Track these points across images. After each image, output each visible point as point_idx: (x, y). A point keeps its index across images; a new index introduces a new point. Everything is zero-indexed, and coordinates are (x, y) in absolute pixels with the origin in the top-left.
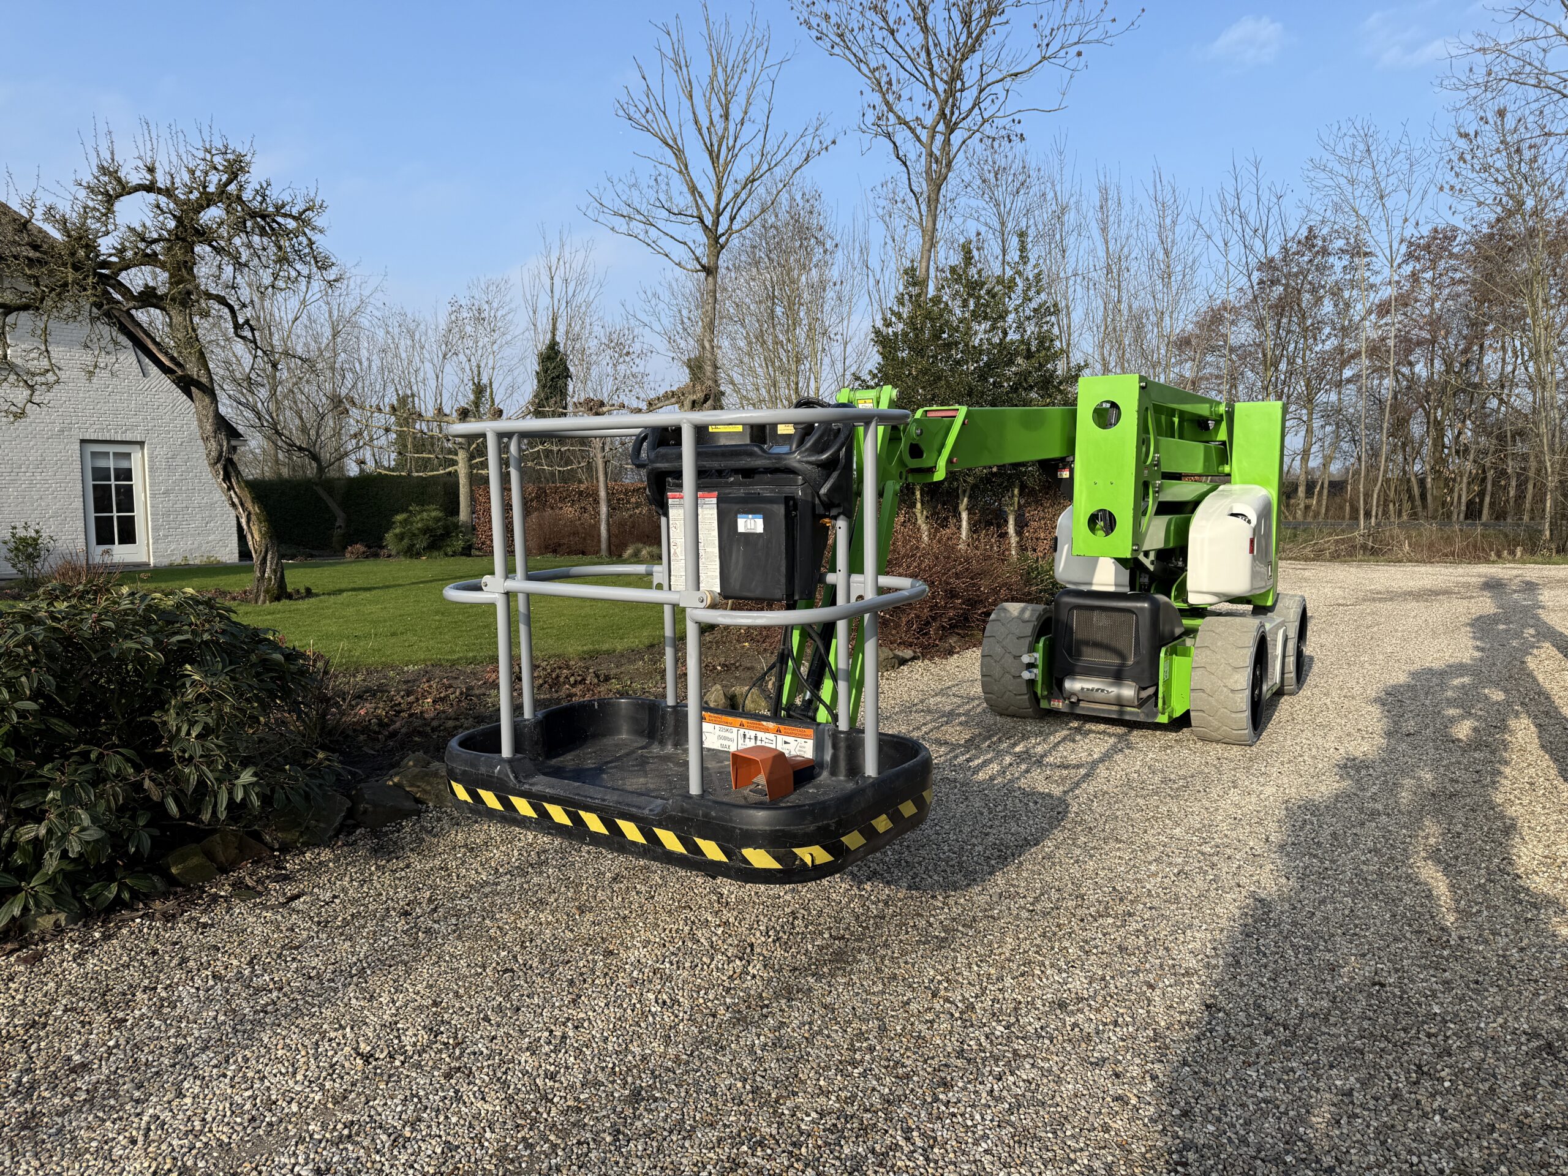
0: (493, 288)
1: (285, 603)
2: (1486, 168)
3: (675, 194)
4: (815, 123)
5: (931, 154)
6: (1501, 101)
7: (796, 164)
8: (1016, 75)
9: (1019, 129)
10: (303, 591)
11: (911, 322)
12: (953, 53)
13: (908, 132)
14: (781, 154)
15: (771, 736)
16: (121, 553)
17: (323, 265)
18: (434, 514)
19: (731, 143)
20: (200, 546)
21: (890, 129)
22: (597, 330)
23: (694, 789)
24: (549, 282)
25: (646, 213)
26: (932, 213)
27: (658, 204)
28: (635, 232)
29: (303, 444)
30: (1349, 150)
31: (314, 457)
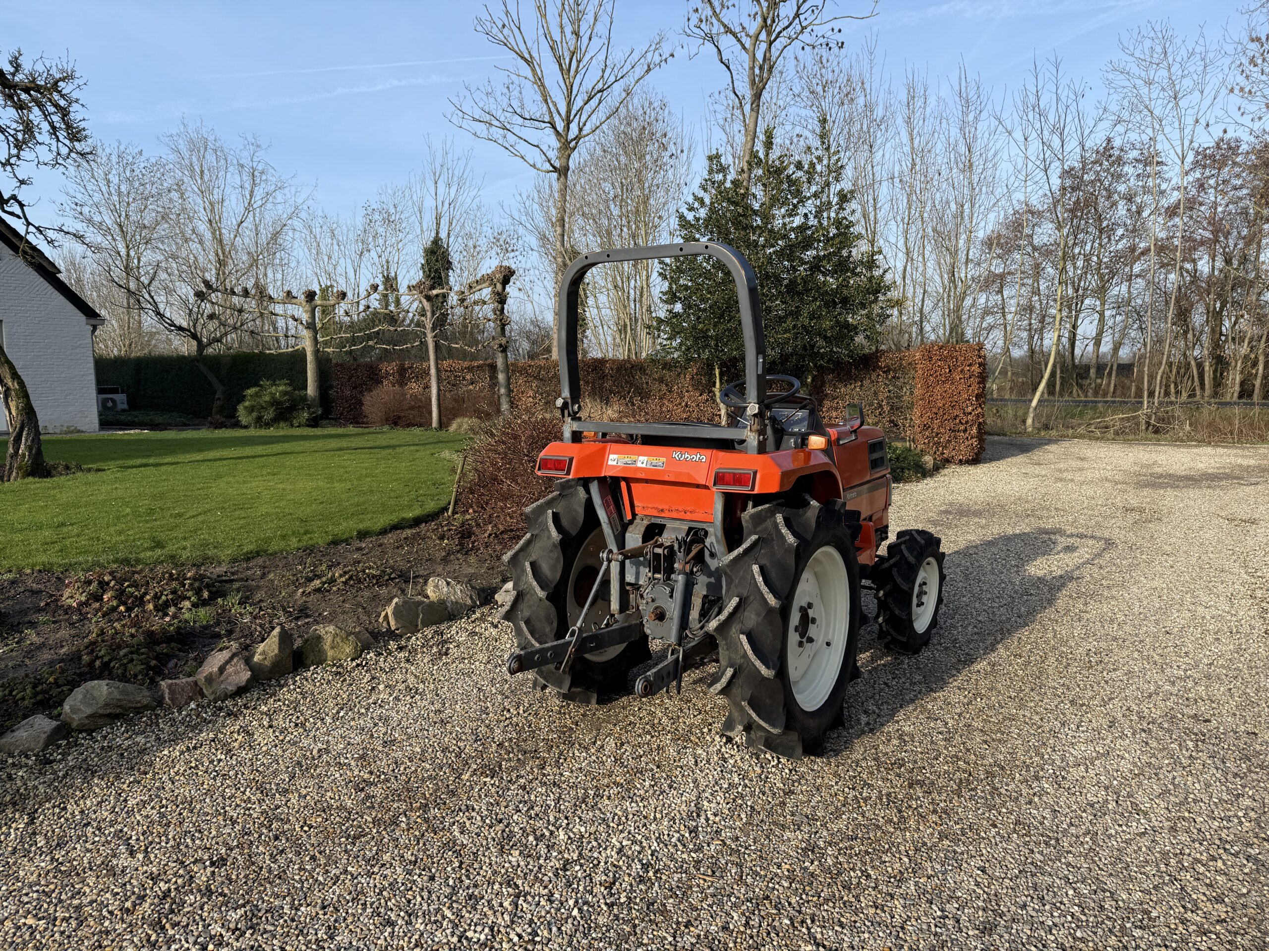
0: (399, 194)
1: (43, 479)
3: (527, 100)
5: (754, 59)
7: (638, 76)
11: (713, 208)
13: (734, 40)
18: (282, 388)
19: (580, 56)
20: (59, 417)
21: (715, 35)
24: (433, 185)
25: (502, 119)
26: (754, 114)
27: (510, 110)
28: (495, 136)
29: (185, 324)
30: (1147, 52)
31: (194, 336)
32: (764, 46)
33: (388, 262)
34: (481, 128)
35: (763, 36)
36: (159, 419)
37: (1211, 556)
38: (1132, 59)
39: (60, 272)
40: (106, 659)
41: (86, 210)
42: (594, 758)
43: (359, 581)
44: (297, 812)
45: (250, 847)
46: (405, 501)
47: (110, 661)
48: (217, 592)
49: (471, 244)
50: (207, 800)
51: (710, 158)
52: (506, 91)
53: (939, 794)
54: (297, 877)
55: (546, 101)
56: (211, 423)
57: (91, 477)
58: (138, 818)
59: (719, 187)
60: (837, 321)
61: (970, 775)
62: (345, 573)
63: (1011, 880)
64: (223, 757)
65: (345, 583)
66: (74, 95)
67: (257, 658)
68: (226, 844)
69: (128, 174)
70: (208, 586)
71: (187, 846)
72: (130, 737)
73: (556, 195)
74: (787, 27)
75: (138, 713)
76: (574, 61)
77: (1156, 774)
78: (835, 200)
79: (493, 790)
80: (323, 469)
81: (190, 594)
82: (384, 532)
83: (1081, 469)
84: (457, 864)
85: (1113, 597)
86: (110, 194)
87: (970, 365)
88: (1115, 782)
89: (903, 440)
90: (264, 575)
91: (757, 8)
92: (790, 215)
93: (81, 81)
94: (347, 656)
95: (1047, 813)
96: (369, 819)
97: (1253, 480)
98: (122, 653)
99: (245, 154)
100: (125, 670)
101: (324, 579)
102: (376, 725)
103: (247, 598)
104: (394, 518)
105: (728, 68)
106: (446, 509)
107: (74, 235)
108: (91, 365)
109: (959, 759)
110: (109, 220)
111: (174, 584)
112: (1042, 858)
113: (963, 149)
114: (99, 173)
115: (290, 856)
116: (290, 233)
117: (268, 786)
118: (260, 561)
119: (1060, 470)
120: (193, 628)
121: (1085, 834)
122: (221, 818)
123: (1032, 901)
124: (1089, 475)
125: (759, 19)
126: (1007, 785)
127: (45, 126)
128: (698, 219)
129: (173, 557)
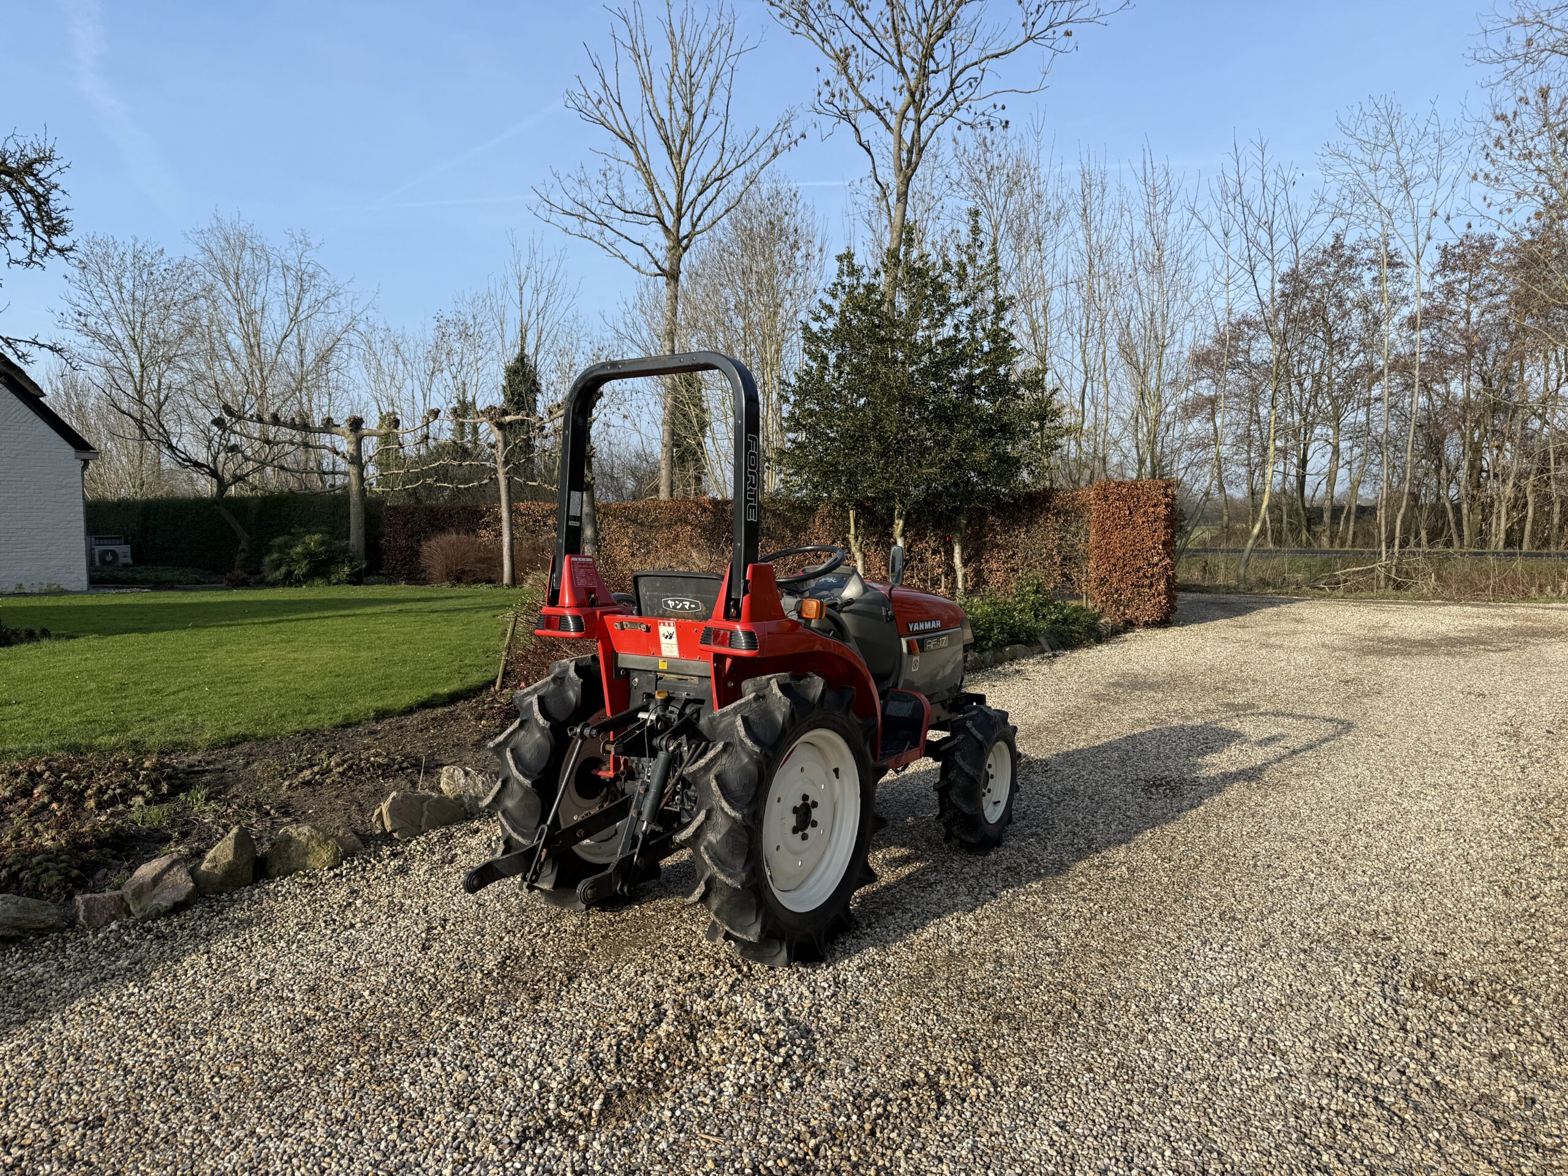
0: (479, 302)
2: (1526, 155)
5: (900, 142)
6: (1542, 78)
7: (762, 161)
8: (997, 56)
11: (844, 317)
20: (39, 573)
21: (850, 111)
24: (517, 292)
25: (598, 212)
26: (900, 205)
27: (608, 201)
28: (590, 233)
29: (201, 460)
30: (1371, 133)
31: (214, 473)
32: (912, 125)
33: (464, 384)
34: (572, 223)
35: (911, 113)
36: (167, 575)
37: (1433, 736)
38: (1353, 141)
39: (44, 395)
40: (15, 868)
41: (91, 321)
42: (604, 989)
43: (361, 772)
44: (212, 1059)
45: (139, 1103)
46: (442, 674)
47: (20, 870)
48: (182, 785)
49: (566, 361)
50: (101, 1045)
51: (840, 259)
52: (602, 178)
53: (1029, 1031)
54: (188, 1142)
55: (652, 190)
56: (230, 580)
57: (58, 645)
58: (8, 1067)
59: (851, 292)
60: (994, 454)
61: (1074, 1007)
62: (344, 761)
63: (1095, 1138)
64: (136, 990)
65: (342, 774)
66: (54, 180)
67: (205, 866)
68: (109, 1099)
69: (145, 277)
70: (169, 778)
71: (60, 1103)
72: (25, 966)
73: (664, 302)
74: (938, 104)
75: (41, 936)
76: (686, 143)
77: (1307, 1005)
78: (991, 308)
79: (467, 1030)
80: (353, 634)
81: (143, 788)
82: (409, 711)
83: (1294, 633)
84: (396, 1123)
85: (1300, 787)
86: (123, 301)
87: (1155, 505)
88: (1254, 1015)
89: (1078, 597)
90: (248, 764)
91: (903, 81)
92: (936, 326)
93: (62, 163)
94: (324, 864)
95: (1160, 1055)
96: (301, 1067)
97: (1504, 645)
98: (34, 860)
99: (293, 253)
100: (37, 882)
101: (316, 769)
102: (339, 949)
103: (219, 792)
104: (423, 694)
105: (868, 151)
106: (493, 683)
107: (51, 348)
108: (80, 509)
109: (1064, 987)
110: (120, 333)
111: (125, 776)
112: (1141, 1110)
113: (1150, 247)
114: (110, 276)
115: (187, 1114)
116: (346, 350)
117: (182, 1027)
118: (246, 747)
119: (1268, 635)
120: (139, 830)
121: (1202, 1080)
122: (111, 1067)
123: (1116, 1165)
124: (1302, 641)
125: (906, 94)
126: (1118, 1019)
127: (18, 218)
128: (825, 331)
129: (135, 743)
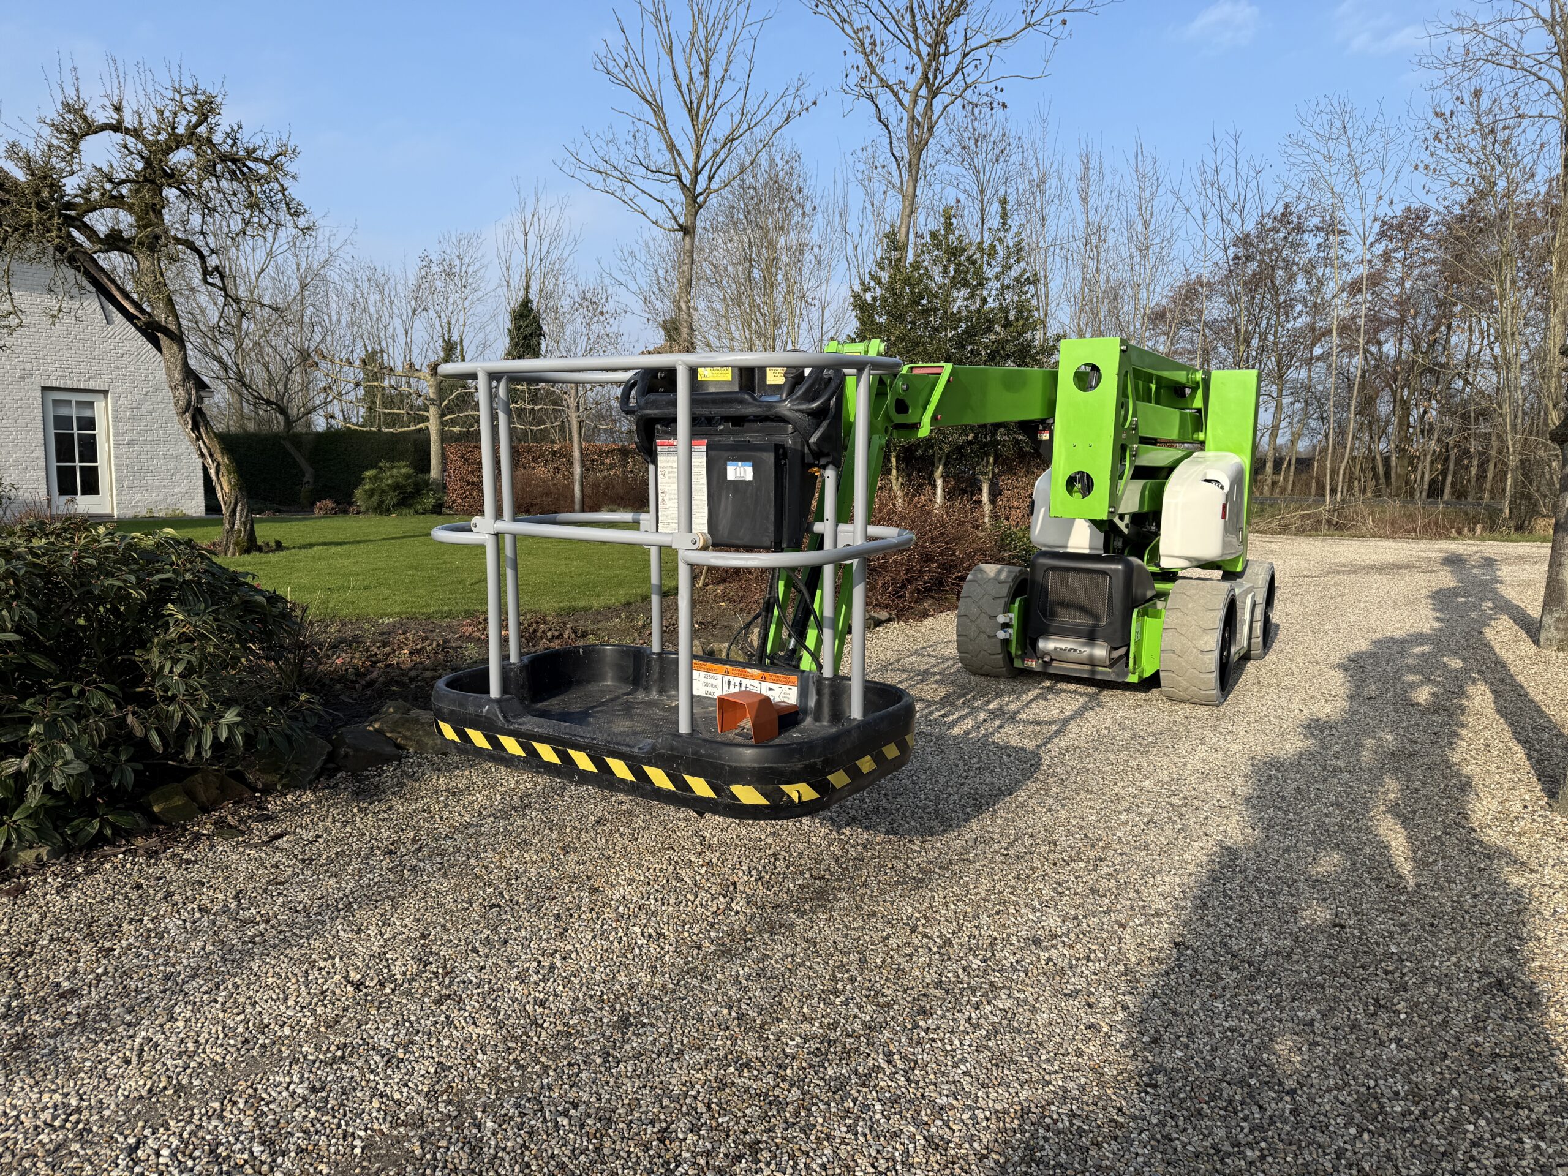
0: (464, 242)
1: (255, 556)
2: (1460, 149)
3: (653, 150)
4: (796, 84)
5: (913, 118)
6: (1476, 82)
7: (776, 125)
8: (999, 41)
9: (999, 97)
10: (273, 544)
11: (891, 287)
12: (938, 15)
13: (890, 94)
14: (761, 113)
15: (756, 683)
16: (85, 504)
17: (295, 212)
18: (404, 471)
19: (710, 101)
20: (165, 498)
21: (873, 91)
22: (571, 288)
23: (684, 728)
24: (523, 237)
25: (623, 170)
26: (913, 176)
27: (635, 160)
28: (613, 188)
29: (270, 397)
30: (1327, 128)
31: (283, 411)
33: (449, 323)
52: (631, 139)
59: (897, 266)
74: (948, 83)
105: (887, 127)
125: (919, 73)
